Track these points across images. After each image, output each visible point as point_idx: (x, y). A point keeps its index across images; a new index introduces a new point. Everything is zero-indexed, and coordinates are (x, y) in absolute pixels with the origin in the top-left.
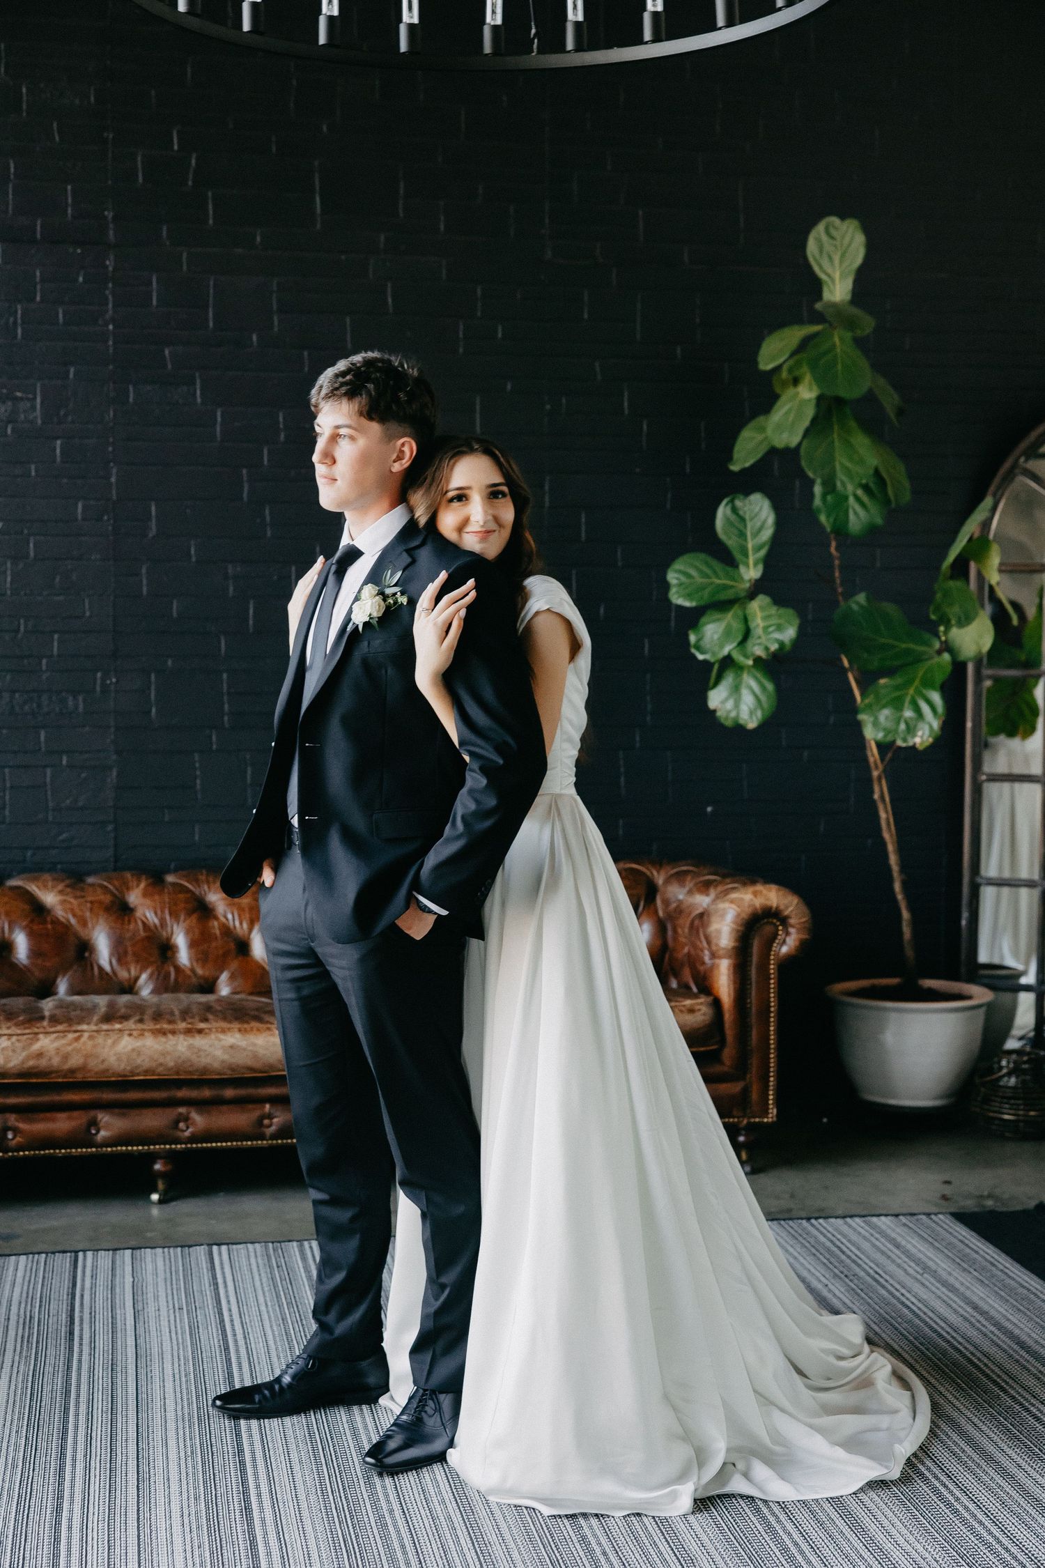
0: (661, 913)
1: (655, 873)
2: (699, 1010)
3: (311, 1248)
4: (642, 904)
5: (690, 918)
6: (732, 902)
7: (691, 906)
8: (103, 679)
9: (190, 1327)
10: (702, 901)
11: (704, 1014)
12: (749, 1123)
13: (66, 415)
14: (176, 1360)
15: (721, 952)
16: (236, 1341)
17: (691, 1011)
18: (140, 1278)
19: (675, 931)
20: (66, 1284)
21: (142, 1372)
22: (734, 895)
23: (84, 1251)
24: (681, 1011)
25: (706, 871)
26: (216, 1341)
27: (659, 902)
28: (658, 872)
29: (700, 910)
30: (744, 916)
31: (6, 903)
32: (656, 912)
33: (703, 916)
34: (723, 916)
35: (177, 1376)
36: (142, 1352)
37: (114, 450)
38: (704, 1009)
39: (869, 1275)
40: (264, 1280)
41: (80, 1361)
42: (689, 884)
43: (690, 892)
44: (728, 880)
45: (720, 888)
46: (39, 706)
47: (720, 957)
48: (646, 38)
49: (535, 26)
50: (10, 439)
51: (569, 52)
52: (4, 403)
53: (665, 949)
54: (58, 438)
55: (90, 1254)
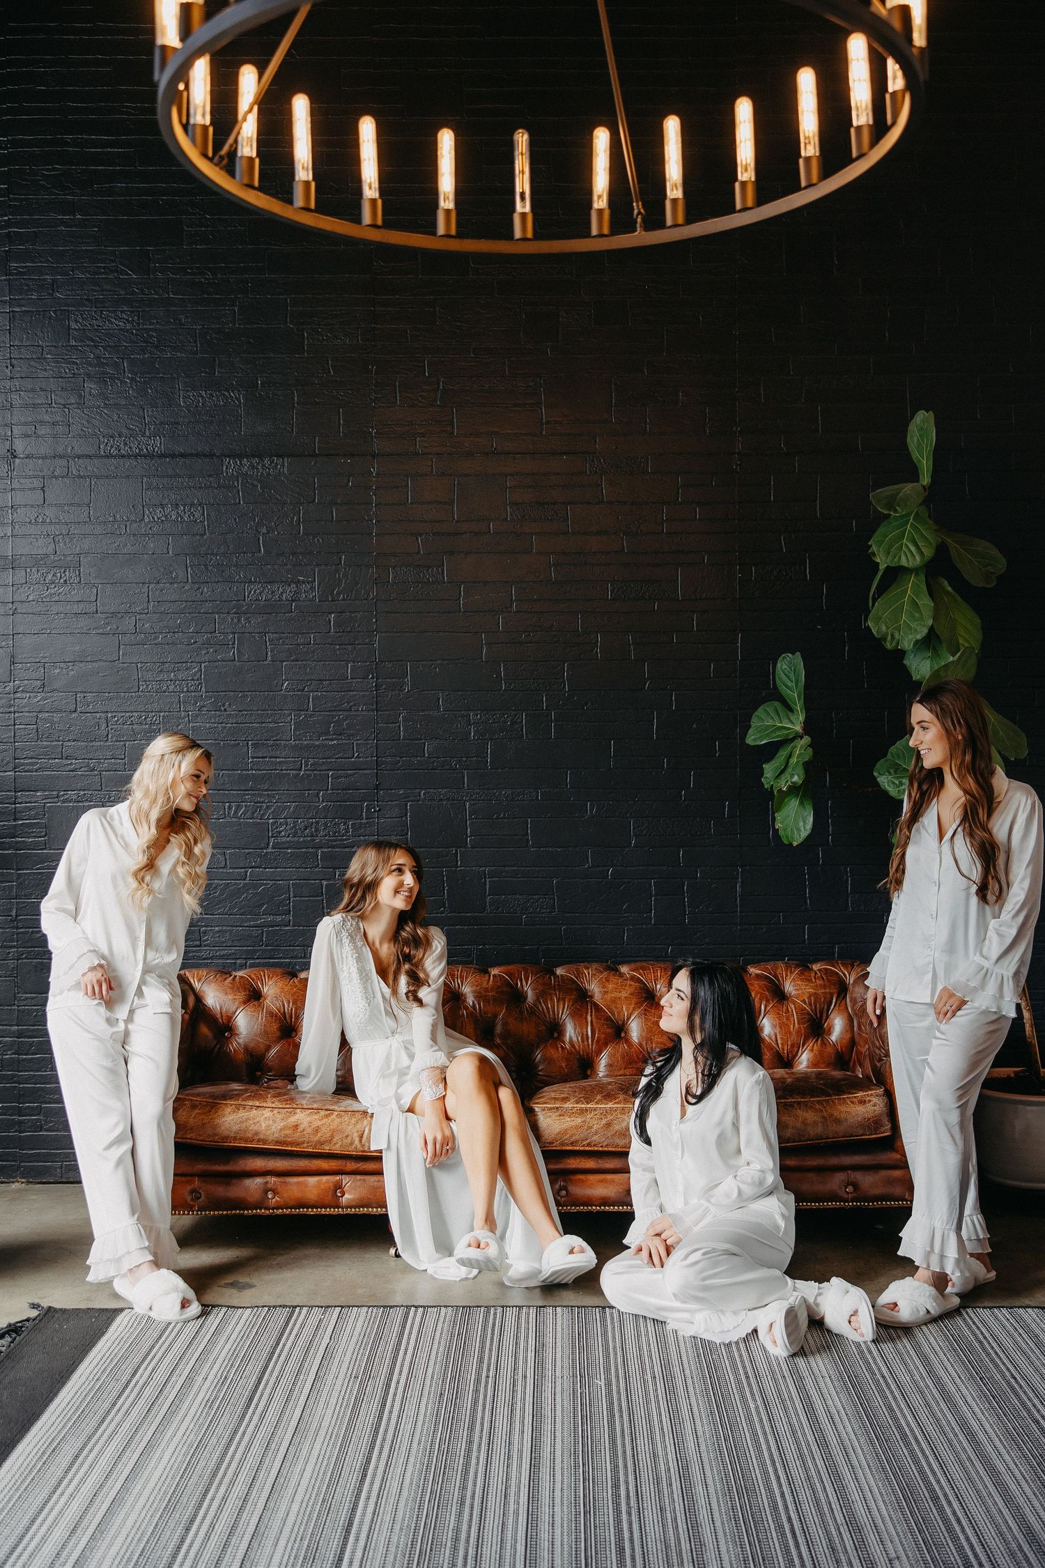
0: (850, 1010)
1: (847, 973)
2: (870, 1101)
3: (495, 1314)
4: (834, 1001)
8: (369, 809)
9: (356, 1398)
11: (874, 1105)
13: (339, 594)
14: (328, 1437)
16: (389, 1419)
17: (862, 1102)
19: (859, 1028)
20: (272, 1342)
21: (292, 1450)
23: (301, 1307)
24: (852, 1102)
26: (372, 1419)
27: (848, 1000)
28: (850, 973)
32: (846, 1008)
36: (302, 1426)
37: (376, 621)
38: (878, 1101)
39: (1004, 1377)
40: (441, 1349)
41: (244, 1433)
46: (317, 830)
48: (738, 206)
49: (637, 207)
50: (294, 615)
51: (670, 227)
52: (289, 585)
53: (852, 1043)
54: (332, 613)
55: (305, 1310)
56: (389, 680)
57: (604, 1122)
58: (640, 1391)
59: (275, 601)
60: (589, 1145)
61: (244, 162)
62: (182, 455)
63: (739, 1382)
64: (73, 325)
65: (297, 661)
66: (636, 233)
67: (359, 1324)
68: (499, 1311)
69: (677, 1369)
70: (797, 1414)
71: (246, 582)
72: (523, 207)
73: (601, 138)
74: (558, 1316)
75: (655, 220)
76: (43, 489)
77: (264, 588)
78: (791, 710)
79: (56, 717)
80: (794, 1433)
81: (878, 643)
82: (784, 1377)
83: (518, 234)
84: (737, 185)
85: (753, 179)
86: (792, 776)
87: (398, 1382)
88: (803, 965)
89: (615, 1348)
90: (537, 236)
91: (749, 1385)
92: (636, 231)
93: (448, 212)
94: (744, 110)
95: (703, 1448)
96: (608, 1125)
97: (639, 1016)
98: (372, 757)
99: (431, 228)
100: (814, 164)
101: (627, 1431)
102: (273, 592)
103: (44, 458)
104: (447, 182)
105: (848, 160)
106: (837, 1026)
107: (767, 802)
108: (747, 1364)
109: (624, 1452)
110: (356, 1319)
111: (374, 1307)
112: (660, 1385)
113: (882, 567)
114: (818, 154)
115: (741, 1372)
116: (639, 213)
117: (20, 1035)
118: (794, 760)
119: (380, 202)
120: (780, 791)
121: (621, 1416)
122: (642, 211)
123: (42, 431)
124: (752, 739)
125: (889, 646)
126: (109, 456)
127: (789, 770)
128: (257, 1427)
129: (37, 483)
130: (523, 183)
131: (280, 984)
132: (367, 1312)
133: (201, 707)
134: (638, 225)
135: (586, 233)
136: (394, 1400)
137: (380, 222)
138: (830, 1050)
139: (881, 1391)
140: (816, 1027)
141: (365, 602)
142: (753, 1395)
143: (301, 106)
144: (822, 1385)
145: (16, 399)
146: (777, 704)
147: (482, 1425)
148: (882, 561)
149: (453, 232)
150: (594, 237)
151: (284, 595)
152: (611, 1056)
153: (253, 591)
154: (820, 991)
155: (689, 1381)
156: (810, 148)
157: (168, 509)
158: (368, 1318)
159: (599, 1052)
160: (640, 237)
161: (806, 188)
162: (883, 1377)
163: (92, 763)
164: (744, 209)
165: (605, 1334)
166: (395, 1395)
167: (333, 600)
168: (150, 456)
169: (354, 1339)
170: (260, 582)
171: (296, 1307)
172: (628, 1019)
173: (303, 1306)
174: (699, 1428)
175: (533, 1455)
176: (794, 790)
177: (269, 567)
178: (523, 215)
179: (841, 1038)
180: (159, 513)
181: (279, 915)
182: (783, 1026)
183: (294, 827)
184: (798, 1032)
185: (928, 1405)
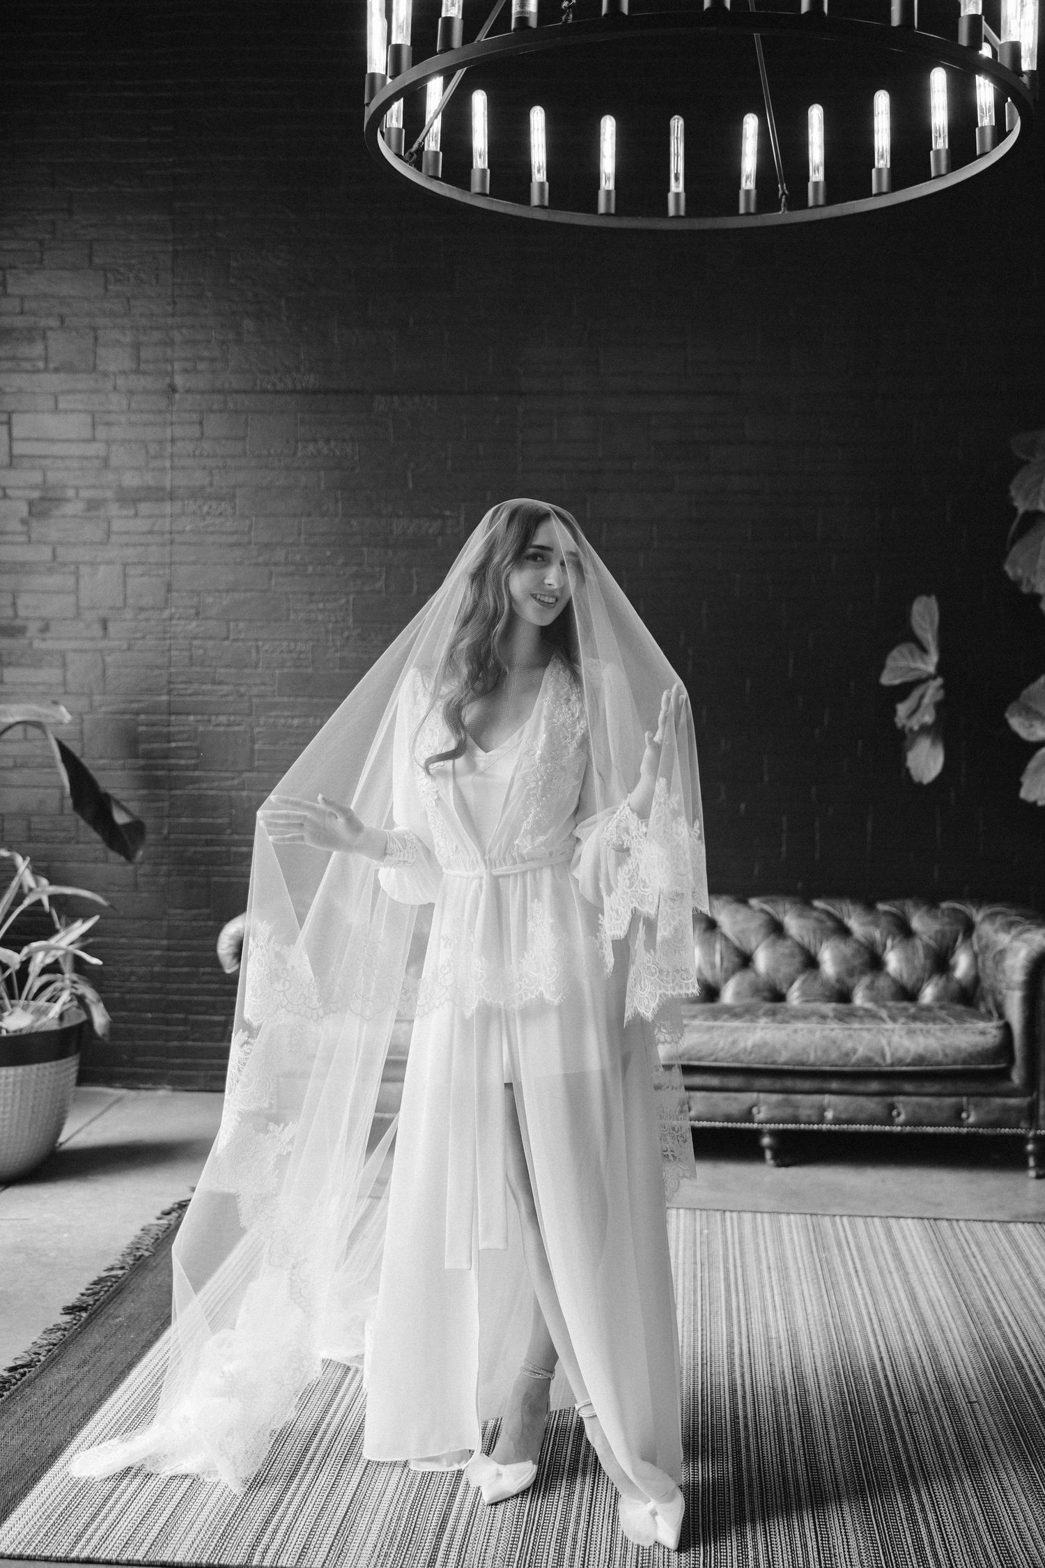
0: (976, 947)
1: (974, 911)
2: (990, 1032)
4: (960, 938)
5: (993, 953)
6: (1025, 941)
7: (995, 943)
10: (1004, 939)
11: (995, 1037)
12: (1035, 1134)
15: (1013, 985)
17: (983, 1033)
19: (983, 963)
22: (1027, 936)
25: (1013, 912)
27: (974, 938)
28: (978, 910)
29: (1000, 947)
30: (1034, 954)
32: (972, 946)
33: (1002, 953)
34: (1016, 954)
38: (995, 1032)
42: (999, 920)
43: (996, 931)
44: (1028, 922)
45: (1020, 928)
47: (1013, 989)
48: (874, 191)
49: (782, 188)
51: (811, 208)
53: (977, 980)
57: (730, 1039)
58: (756, 1277)
59: (421, 535)
60: (715, 1060)
61: (430, 157)
62: (337, 392)
63: (848, 1275)
64: (233, 264)
66: (780, 213)
69: (791, 1263)
70: (900, 1300)
71: (394, 516)
72: (677, 187)
73: (751, 124)
75: (798, 199)
76: (201, 423)
77: (412, 522)
78: (924, 650)
79: (210, 643)
80: (896, 1315)
81: (1015, 585)
82: (891, 1272)
83: (672, 212)
84: (874, 171)
85: (889, 166)
86: (923, 716)
88: (931, 902)
89: (733, 1243)
90: (689, 213)
91: (857, 1276)
92: (780, 210)
93: (608, 192)
94: (882, 101)
95: (811, 1322)
96: (734, 1043)
97: (767, 947)
99: (592, 207)
100: (943, 156)
101: (742, 1307)
102: (420, 526)
103: (202, 393)
104: (608, 164)
105: (972, 157)
106: (962, 964)
107: (899, 742)
109: (739, 1322)
113: (1021, 511)
114: (947, 147)
116: (784, 193)
117: (169, 949)
118: (926, 700)
119: (547, 185)
120: (911, 730)
121: (737, 1296)
122: (787, 192)
123: (202, 366)
124: (888, 678)
125: (1025, 589)
126: (264, 391)
127: (921, 710)
129: (195, 417)
130: (677, 164)
133: (348, 638)
134: (782, 205)
135: (734, 210)
137: (546, 203)
138: (954, 986)
139: (981, 1286)
140: (941, 962)
142: (860, 1284)
143: (479, 100)
144: (926, 1279)
145: (177, 336)
146: (913, 646)
148: (1021, 506)
149: (613, 211)
150: (742, 215)
151: (431, 530)
152: (738, 985)
153: (398, 526)
154: (947, 928)
155: (802, 1272)
156: (940, 143)
157: (321, 444)
159: (726, 980)
160: (783, 216)
161: (934, 178)
162: (985, 1276)
163: (242, 689)
164: (880, 194)
165: (724, 1232)
168: (305, 392)
170: (408, 517)
172: (757, 947)
176: (924, 729)
177: (418, 502)
178: (677, 195)
179: (966, 975)
180: (311, 447)
182: (908, 960)
184: (924, 969)
185: (1023, 1298)
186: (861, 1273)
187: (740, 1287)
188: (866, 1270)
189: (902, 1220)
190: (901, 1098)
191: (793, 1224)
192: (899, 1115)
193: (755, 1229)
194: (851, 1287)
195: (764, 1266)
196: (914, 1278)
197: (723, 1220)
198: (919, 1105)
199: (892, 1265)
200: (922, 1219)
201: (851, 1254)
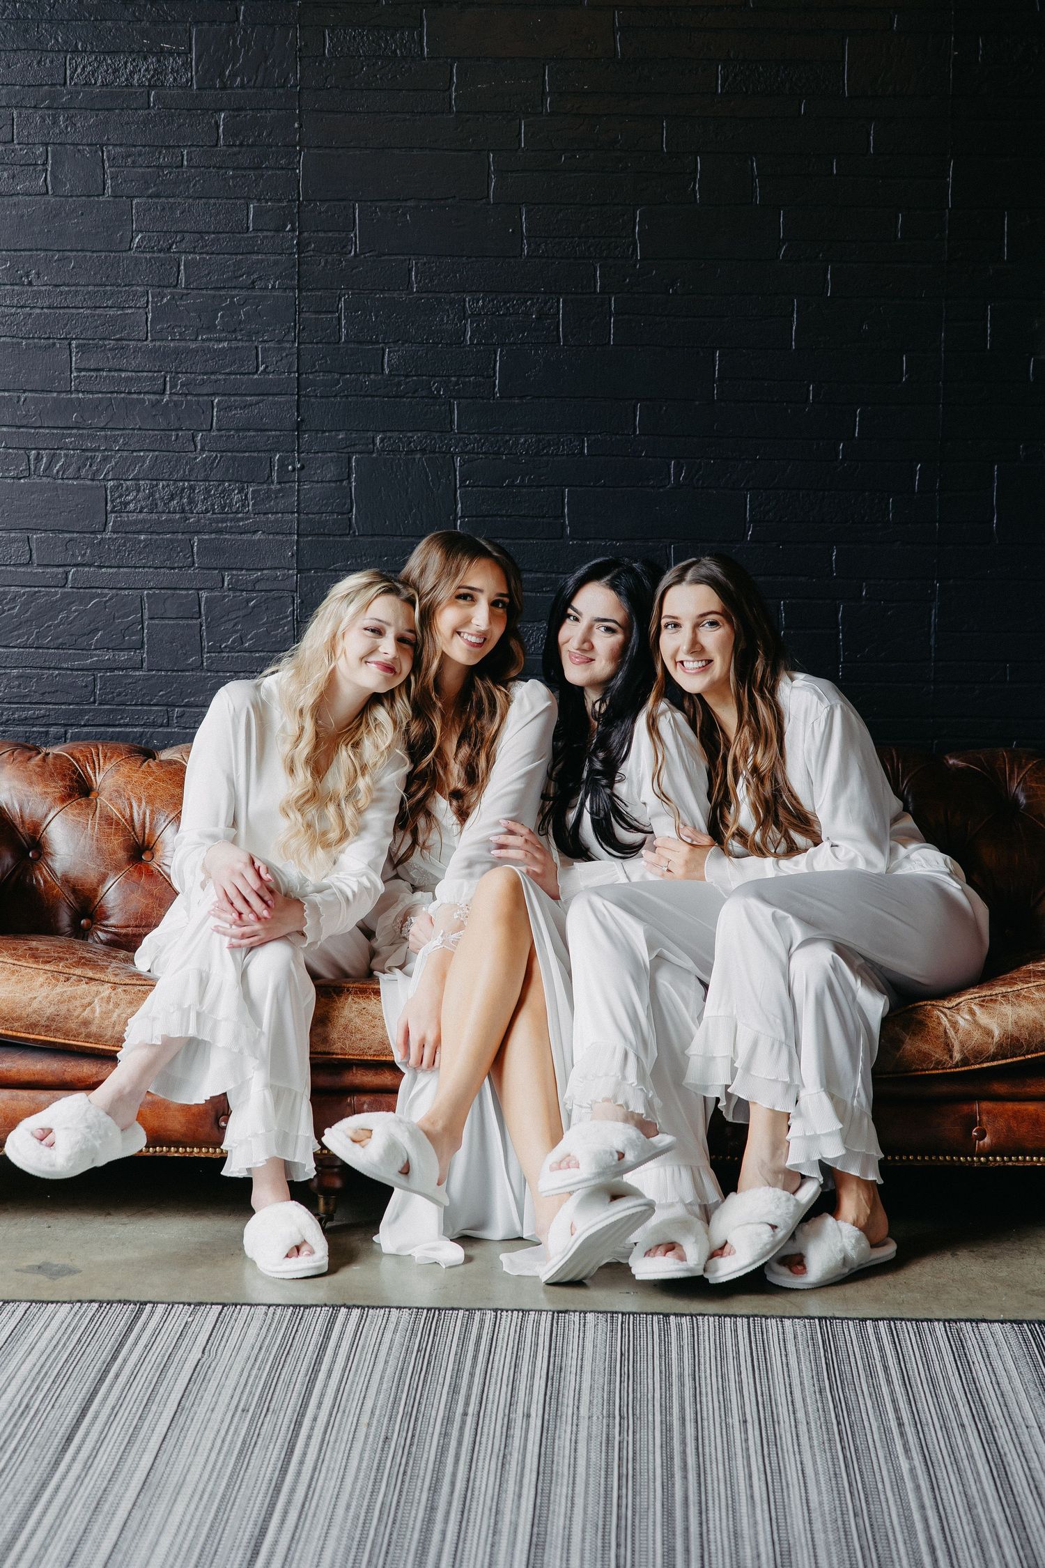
3: (482, 1321)
8: (283, 466)
13: (233, 75)
14: (197, 1497)
16: (299, 1473)
18: (213, 1354)
20: (106, 1355)
21: (137, 1514)
23: (155, 1303)
31: (150, 785)
35: (184, 1527)
36: (154, 1479)
37: (301, 126)
40: (390, 1371)
46: (191, 501)
50: (153, 112)
52: (145, 59)
54: (222, 110)
55: (161, 1308)
56: (321, 235)
58: (719, 1440)
59: (119, 86)
63: (886, 1431)
65: (158, 196)
67: (253, 1331)
68: (488, 1316)
69: (783, 1411)
70: (978, 1480)
71: (67, 51)
74: (588, 1326)
77: (100, 63)
80: (970, 1508)
82: (963, 1426)
87: (315, 1419)
89: (681, 1376)
91: (902, 1434)
95: (818, 1525)
98: (290, 373)
101: (693, 1497)
102: (116, 71)
108: (902, 1404)
109: (687, 1529)
110: (247, 1324)
111: (278, 1305)
112: (753, 1434)
115: (891, 1415)
121: (685, 1478)
128: (80, 1480)
131: (125, 769)
132: (266, 1314)
136: (307, 1445)
141: (280, 91)
142: (907, 1450)
144: (1025, 1438)
147: (453, 1484)
151: (136, 77)
153: (79, 68)
155: (803, 1428)
158: (268, 1322)
165: (666, 1355)
166: (309, 1437)
167: (224, 88)
169: (244, 1353)
170: (92, 52)
171: (146, 1303)
173: (158, 1303)
174: (813, 1497)
175: (535, 1530)
177: (109, 24)
181: (122, 650)
183: (152, 494)
186: (909, 1430)
187: (691, 1461)
188: (917, 1423)
189: (983, 1326)
190: (986, 1105)
191: (790, 1336)
192: (982, 1135)
193: (721, 1346)
194: (891, 1455)
195: (735, 1420)
196: (1003, 1435)
197: (665, 1332)
198: (1016, 1115)
199: (964, 1411)
200: (1019, 1322)
201: (892, 1392)
